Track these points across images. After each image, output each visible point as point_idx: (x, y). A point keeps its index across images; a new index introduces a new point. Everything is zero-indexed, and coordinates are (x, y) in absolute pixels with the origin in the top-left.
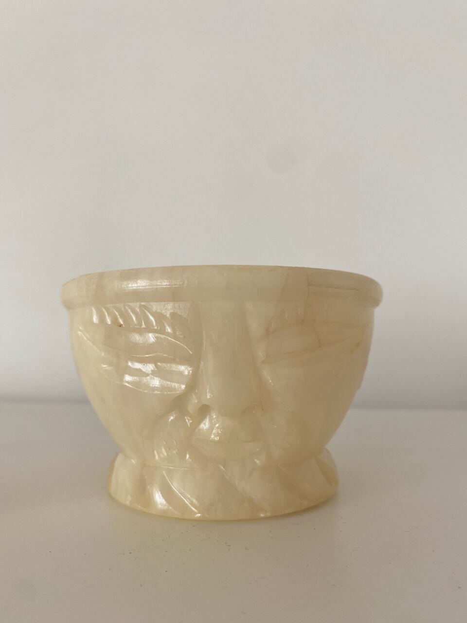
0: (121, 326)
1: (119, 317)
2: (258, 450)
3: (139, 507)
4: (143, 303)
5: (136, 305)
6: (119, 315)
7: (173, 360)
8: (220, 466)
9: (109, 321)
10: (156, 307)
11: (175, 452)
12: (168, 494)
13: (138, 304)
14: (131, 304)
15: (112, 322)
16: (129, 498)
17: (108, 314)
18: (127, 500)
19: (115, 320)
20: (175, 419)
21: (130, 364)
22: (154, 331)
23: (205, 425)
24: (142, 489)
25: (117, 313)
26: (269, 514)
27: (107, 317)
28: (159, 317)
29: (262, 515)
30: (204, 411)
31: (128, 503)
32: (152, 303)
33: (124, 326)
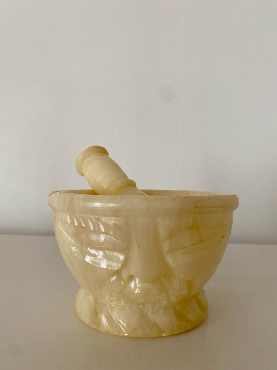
0: (83, 228)
1: (82, 222)
2: (162, 298)
3: (94, 326)
4: (97, 217)
5: (93, 217)
6: (83, 221)
7: (114, 250)
8: (140, 306)
9: (76, 224)
10: (104, 219)
11: (114, 298)
12: (110, 319)
13: (94, 217)
14: (90, 216)
15: (78, 224)
16: (88, 320)
17: (76, 220)
18: (87, 321)
19: (80, 224)
20: (115, 280)
21: (89, 249)
22: (103, 233)
23: (132, 285)
24: (95, 314)
25: (81, 220)
26: (168, 334)
27: (76, 222)
28: (106, 225)
29: (164, 335)
30: (131, 278)
31: (87, 323)
32: (102, 217)
33: (85, 228)
